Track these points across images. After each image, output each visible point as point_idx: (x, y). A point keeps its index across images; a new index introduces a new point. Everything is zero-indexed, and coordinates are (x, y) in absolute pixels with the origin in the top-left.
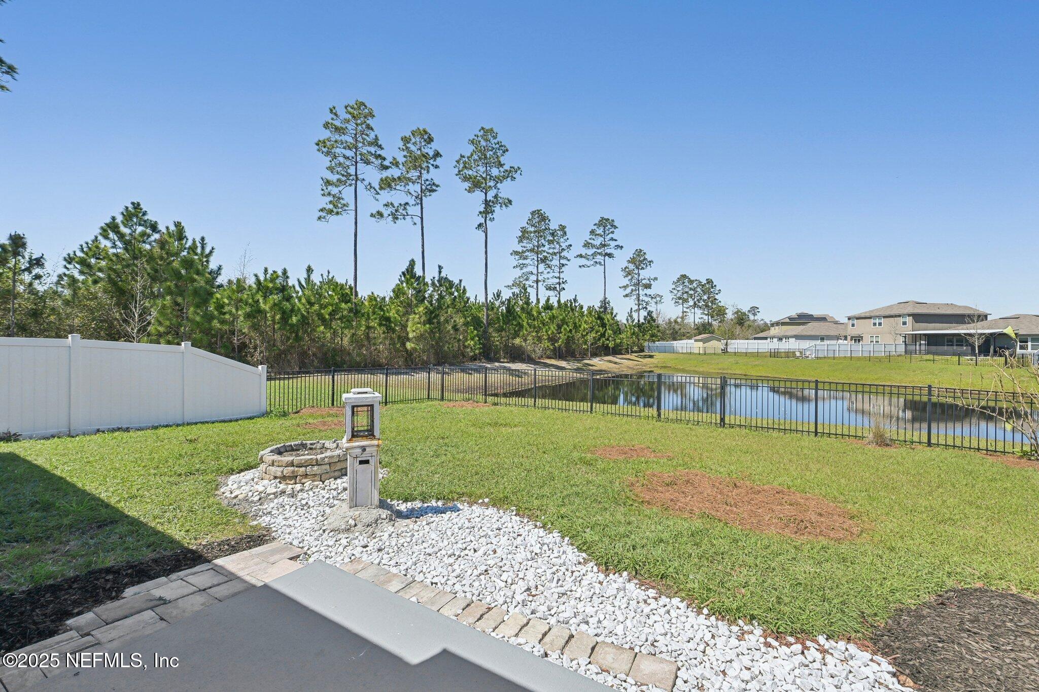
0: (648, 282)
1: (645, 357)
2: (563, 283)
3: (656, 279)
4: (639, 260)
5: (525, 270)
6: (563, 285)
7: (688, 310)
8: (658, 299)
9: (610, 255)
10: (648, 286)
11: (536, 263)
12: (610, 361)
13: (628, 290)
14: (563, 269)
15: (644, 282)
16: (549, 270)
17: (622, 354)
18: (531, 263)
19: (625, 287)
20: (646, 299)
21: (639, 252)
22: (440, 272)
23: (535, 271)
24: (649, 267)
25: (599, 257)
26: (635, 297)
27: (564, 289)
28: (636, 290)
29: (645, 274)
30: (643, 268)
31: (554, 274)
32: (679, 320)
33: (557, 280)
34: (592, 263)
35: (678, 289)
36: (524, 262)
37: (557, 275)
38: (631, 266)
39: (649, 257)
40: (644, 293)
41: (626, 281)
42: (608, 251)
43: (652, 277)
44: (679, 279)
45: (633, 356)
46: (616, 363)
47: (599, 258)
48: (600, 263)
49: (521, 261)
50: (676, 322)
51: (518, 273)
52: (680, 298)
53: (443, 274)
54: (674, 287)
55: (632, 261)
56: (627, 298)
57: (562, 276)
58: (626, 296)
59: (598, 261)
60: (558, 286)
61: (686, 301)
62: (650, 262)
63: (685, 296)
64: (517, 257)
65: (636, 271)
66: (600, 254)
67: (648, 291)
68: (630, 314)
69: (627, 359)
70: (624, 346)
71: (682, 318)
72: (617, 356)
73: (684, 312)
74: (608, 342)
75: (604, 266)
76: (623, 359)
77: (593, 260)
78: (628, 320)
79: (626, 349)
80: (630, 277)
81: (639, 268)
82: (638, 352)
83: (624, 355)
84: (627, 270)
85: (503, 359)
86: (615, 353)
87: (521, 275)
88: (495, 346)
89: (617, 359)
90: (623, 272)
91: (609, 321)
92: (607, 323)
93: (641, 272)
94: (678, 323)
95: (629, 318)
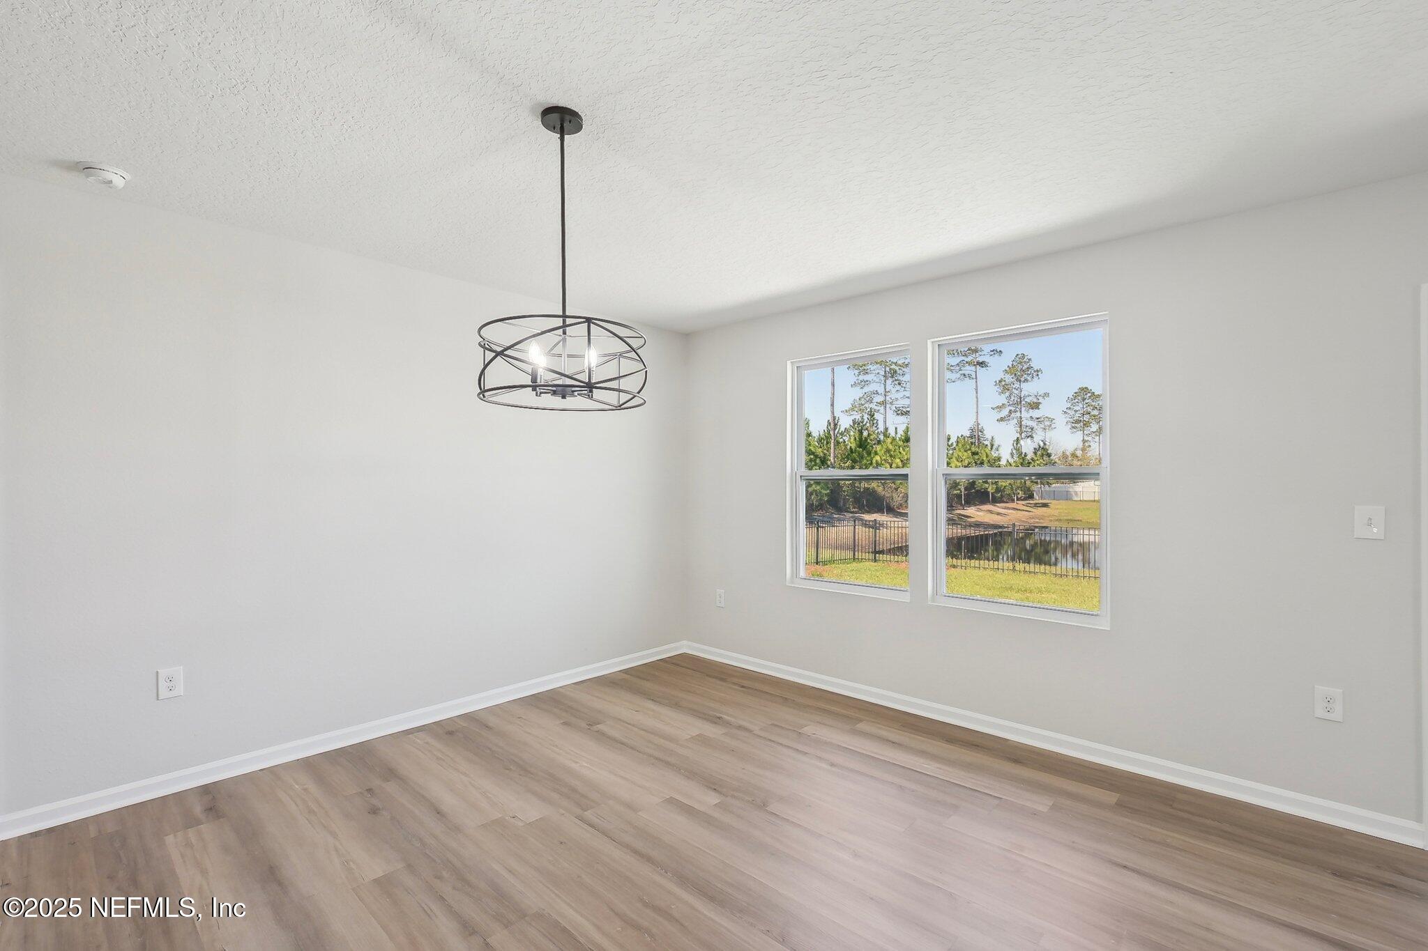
0: (1035, 400)
1: (1036, 505)
3: (1046, 395)
4: (1022, 370)
5: (866, 389)
7: (1090, 438)
8: (1047, 423)
9: (982, 364)
10: (1035, 406)
11: (883, 378)
12: (991, 512)
13: (1005, 412)
15: (1028, 400)
16: (898, 387)
17: (1004, 502)
18: (875, 379)
19: (1000, 408)
20: (1030, 423)
21: (1021, 358)
23: (881, 390)
24: (1036, 378)
25: (968, 367)
26: (1015, 421)
28: (1015, 411)
29: (1030, 389)
30: (1026, 380)
31: (905, 393)
32: (1079, 453)
34: (958, 375)
35: (1076, 408)
36: (866, 377)
38: (1009, 378)
39: (1035, 365)
40: (1028, 416)
41: (1002, 399)
42: (981, 360)
43: (1041, 393)
44: (1076, 395)
45: (1020, 505)
46: (998, 514)
47: (969, 369)
48: (970, 376)
49: (861, 378)
50: (1074, 455)
51: (858, 393)
52: (1078, 422)
54: (1069, 405)
55: (1011, 370)
56: (1004, 423)
58: (1002, 419)
59: (966, 373)
61: (1086, 424)
62: (1038, 371)
63: (1086, 418)
64: (856, 372)
65: (1017, 385)
66: (969, 363)
67: (1036, 413)
68: (1015, 445)
69: (1014, 509)
70: (1008, 491)
71: (1083, 450)
72: (998, 505)
73: (1084, 441)
74: (987, 485)
75: (975, 380)
76: (1008, 508)
77: (961, 372)
78: (1012, 455)
79: (1009, 495)
80: (1007, 394)
81: (1020, 381)
82: (1025, 499)
83: (1007, 503)
84: (1003, 383)
85: (854, 508)
86: (995, 501)
87: (861, 396)
88: (844, 491)
89: (998, 508)
90: (998, 386)
91: (987, 456)
92: (985, 459)
93: (1024, 385)
94: (1077, 456)
95: (1014, 451)
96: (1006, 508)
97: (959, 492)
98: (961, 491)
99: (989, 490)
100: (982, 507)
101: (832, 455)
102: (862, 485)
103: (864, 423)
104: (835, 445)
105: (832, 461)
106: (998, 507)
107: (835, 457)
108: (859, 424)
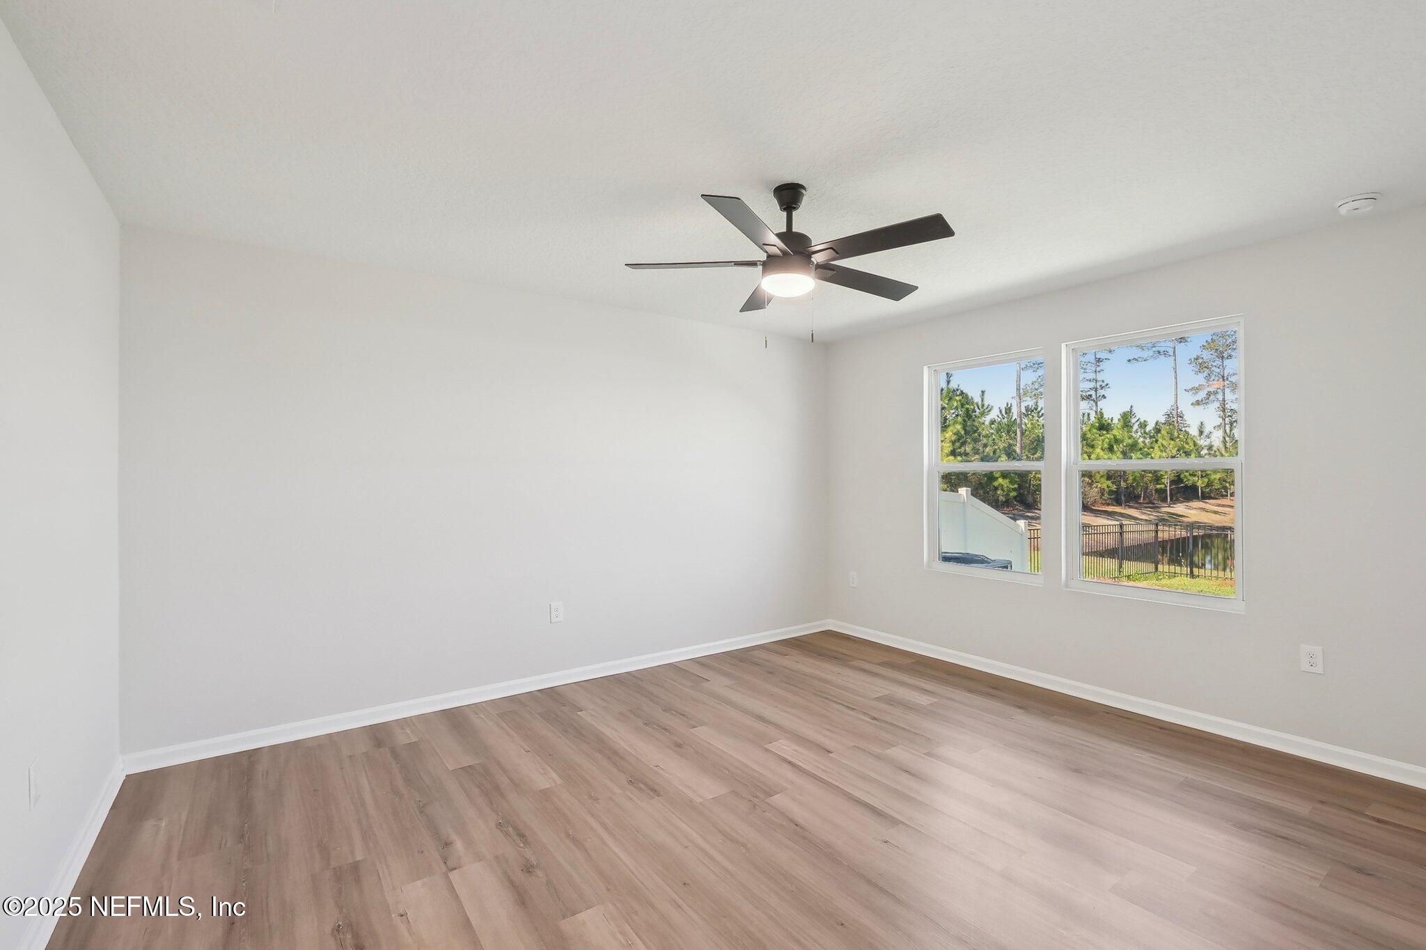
2: (1102, 388)
4: (1224, 344)
6: (1101, 392)
9: (1182, 339)
13: (1202, 395)
14: (1103, 365)
15: (1231, 379)
17: (1215, 498)
19: (1196, 390)
21: (1223, 331)
22: (948, 382)
25: (1163, 343)
26: (1217, 404)
27: (1104, 397)
28: (1215, 394)
30: (1230, 356)
33: (1092, 385)
34: (1151, 353)
37: (1092, 376)
38: (1206, 355)
40: (1231, 399)
41: (1200, 379)
47: (1164, 345)
48: (1165, 353)
53: (953, 385)
55: (1210, 345)
56: (1201, 408)
57: (1100, 377)
58: (1198, 403)
59: (1162, 349)
60: (1093, 393)
65: (1218, 362)
70: (1217, 486)
72: (1207, 501)
74: (1196, 479)
75: (1173, 358)
76: (1223, 506)
77: (1154, 349)
80: (1205, 374)
81: (1223, 357)
84: (1200, 361)
86: (1205, 497)
87: (1035, 379)
89: (1210, 505)
90: (1194, 365)
93: (1226, 362)
96: (1219, 505)
97: (1163, 486)
98: (1166, 487)
100: (1190, 504)
103: (1039, 409)
107: (1022, 448)
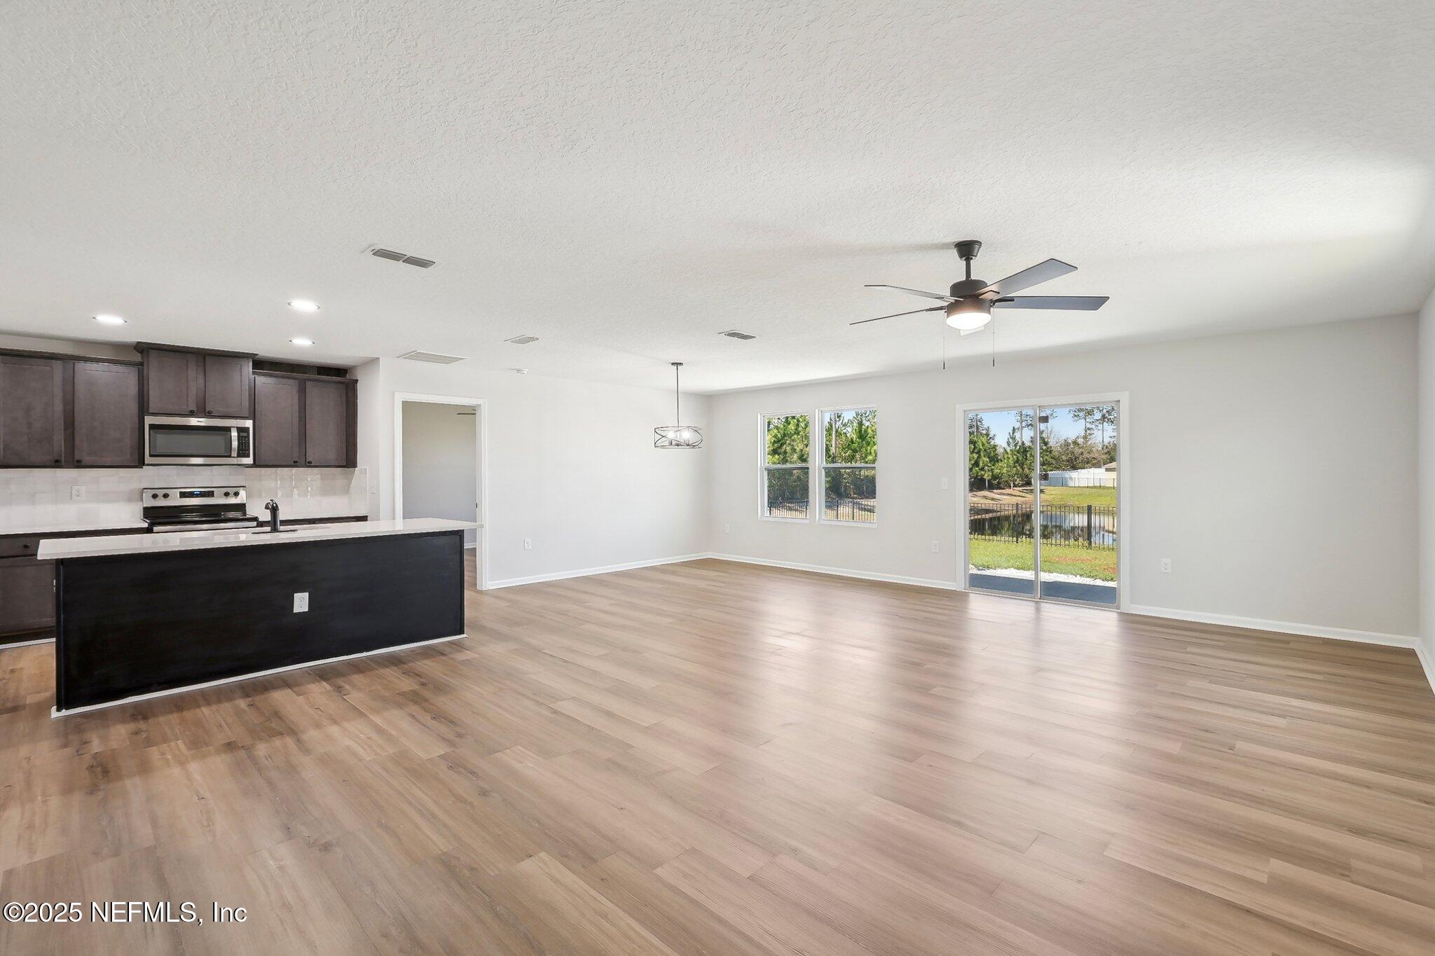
1: (1032, 491)
7: (1093, 426)
12: (985, 497)
32: (1080, 441)
45: (1016, 491)
46: (993, 499)
50: (1075, 443)
52: (1080, 410)
61: (1089, 413)
68: (1011, 434)
69: (1008, 494)
71: (1085, 437)
73: (1087, 429)
78: (1009, 444)
79: (1007, 481)
82: (1022, 486)
83: (1004, 489)
85: (854, 493)
88: (845, 479)
91: (983, 445)
92: (981, 447)
94: (1078, 444)
95: (1011, 440)
99: (985, 477)
101: (833, 445)
102: (862, 473)
104: (836, 436)
105: (834, 451)
106: (994, 493)
108: (862, 415)
